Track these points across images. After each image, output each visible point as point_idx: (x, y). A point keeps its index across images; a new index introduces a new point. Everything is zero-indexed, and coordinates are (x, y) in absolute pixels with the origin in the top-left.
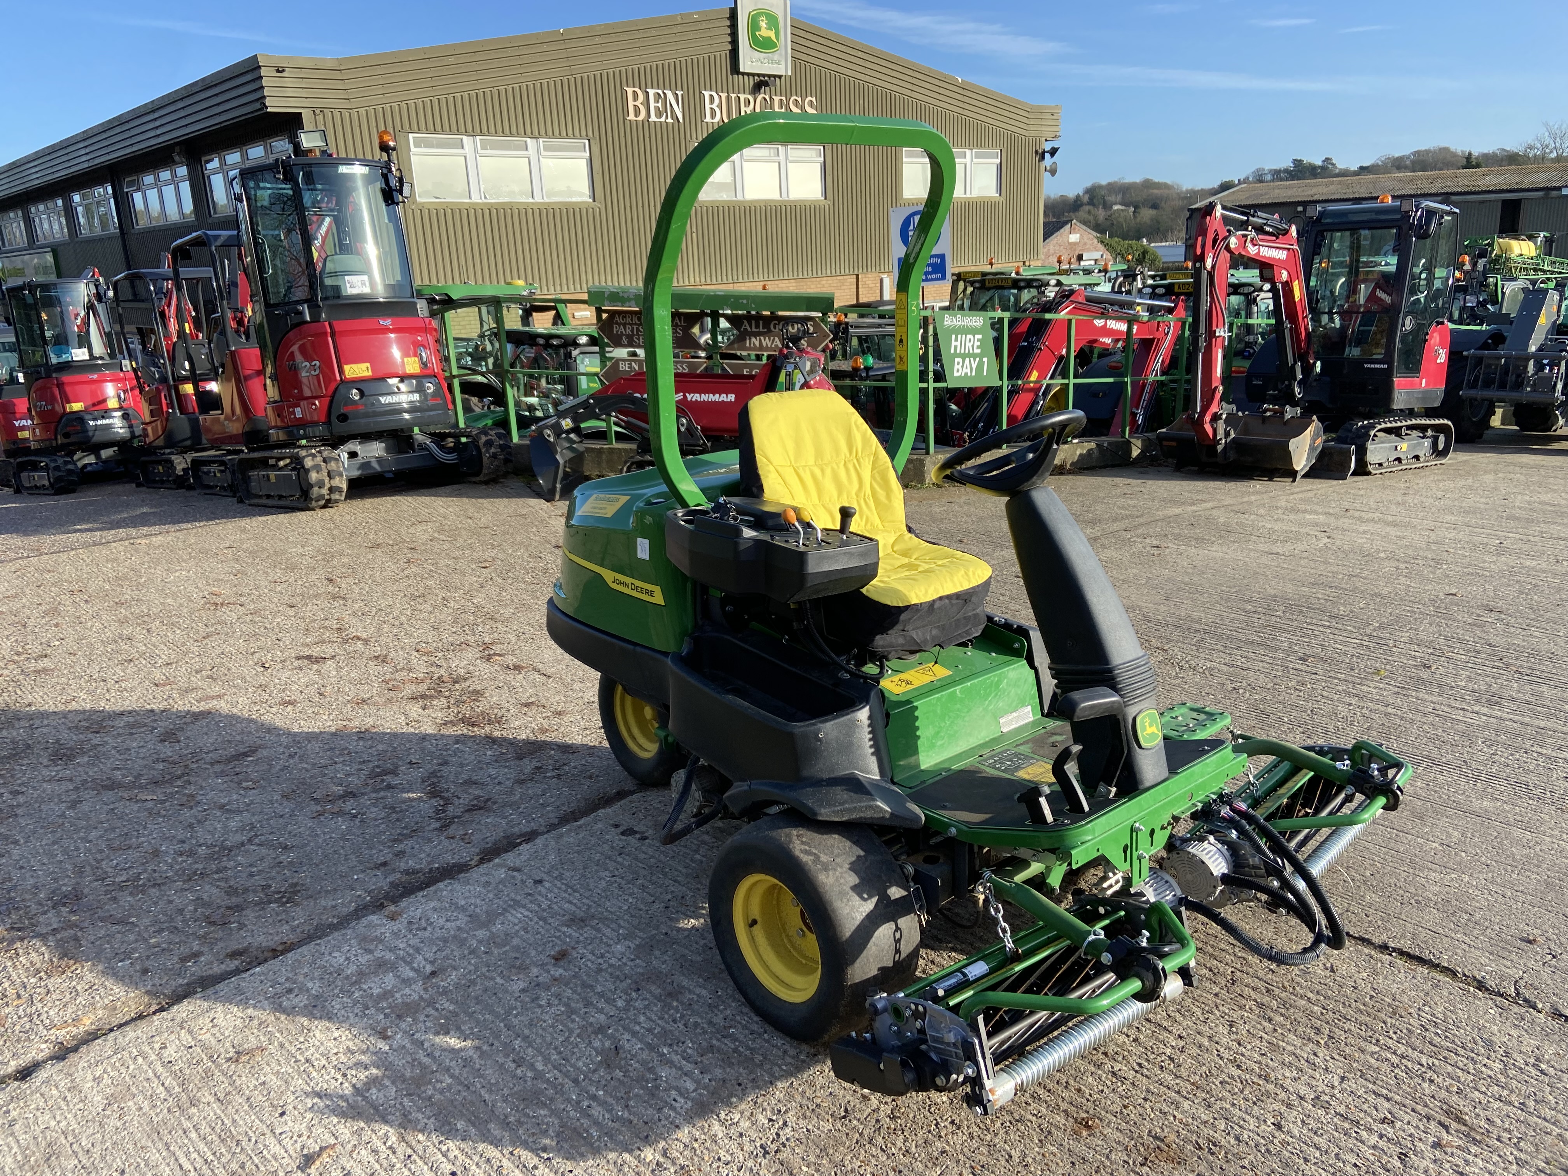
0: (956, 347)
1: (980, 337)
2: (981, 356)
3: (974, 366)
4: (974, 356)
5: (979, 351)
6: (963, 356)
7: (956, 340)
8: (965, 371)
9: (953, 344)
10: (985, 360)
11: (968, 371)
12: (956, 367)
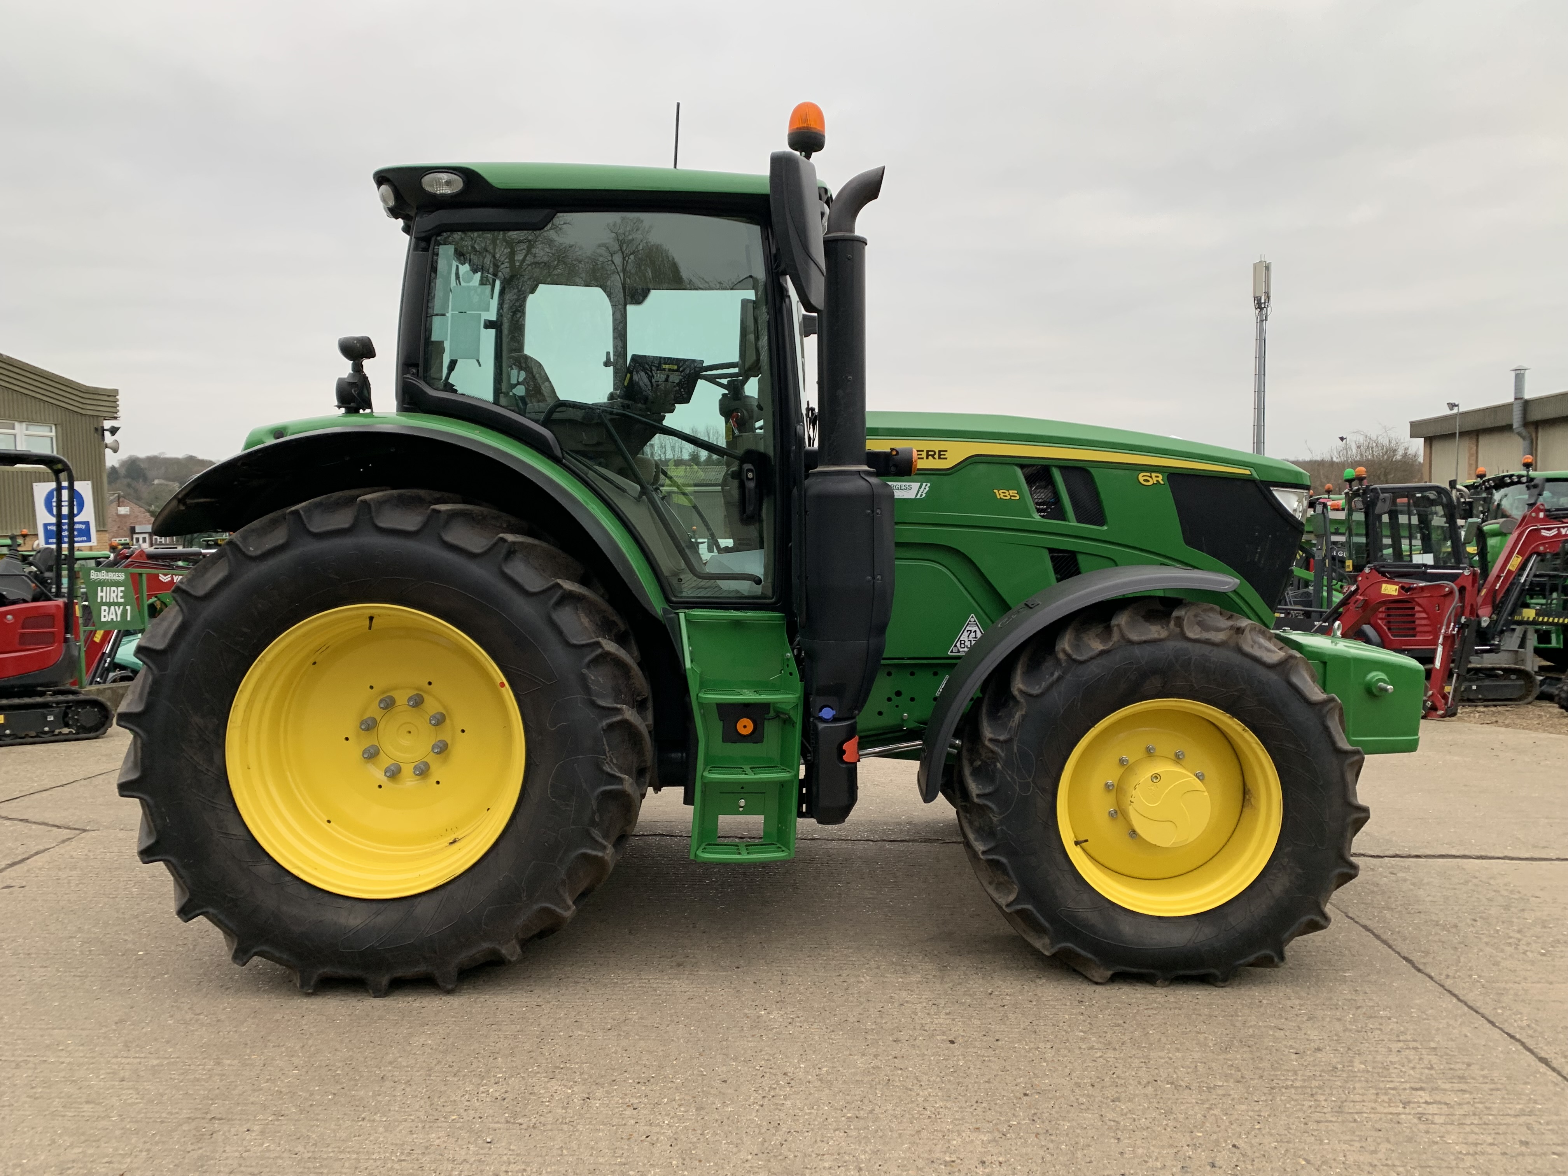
0: (102, 597)
1: (123, 589)
2: (125, 604)
3: (119, 613)
4: (118, 604)
5: (122, 600)
6: (109, 604)
7: (102, 591)
8: (111, 617)
9: (100, 594)
10: (128, 608)
11: (114, 617)
12: (103, 613)
